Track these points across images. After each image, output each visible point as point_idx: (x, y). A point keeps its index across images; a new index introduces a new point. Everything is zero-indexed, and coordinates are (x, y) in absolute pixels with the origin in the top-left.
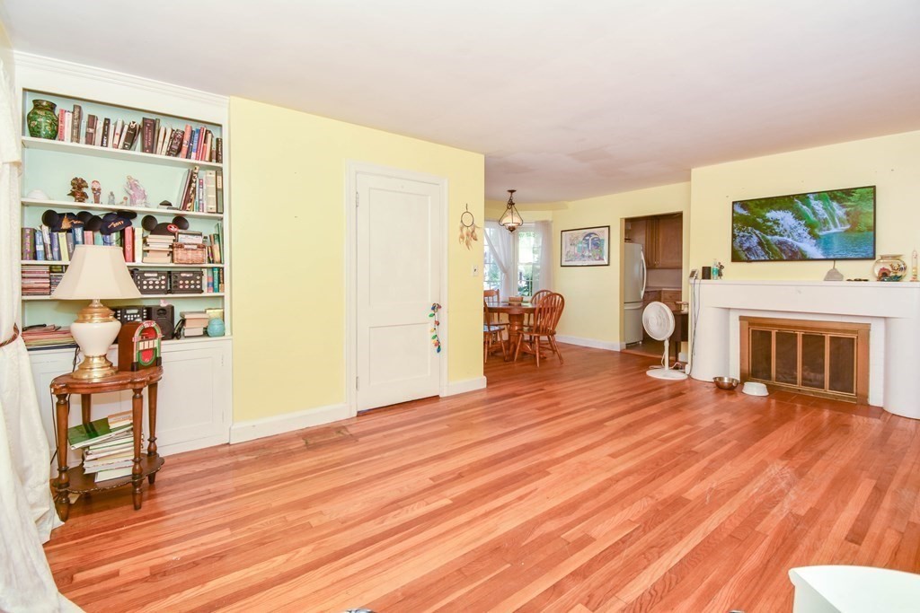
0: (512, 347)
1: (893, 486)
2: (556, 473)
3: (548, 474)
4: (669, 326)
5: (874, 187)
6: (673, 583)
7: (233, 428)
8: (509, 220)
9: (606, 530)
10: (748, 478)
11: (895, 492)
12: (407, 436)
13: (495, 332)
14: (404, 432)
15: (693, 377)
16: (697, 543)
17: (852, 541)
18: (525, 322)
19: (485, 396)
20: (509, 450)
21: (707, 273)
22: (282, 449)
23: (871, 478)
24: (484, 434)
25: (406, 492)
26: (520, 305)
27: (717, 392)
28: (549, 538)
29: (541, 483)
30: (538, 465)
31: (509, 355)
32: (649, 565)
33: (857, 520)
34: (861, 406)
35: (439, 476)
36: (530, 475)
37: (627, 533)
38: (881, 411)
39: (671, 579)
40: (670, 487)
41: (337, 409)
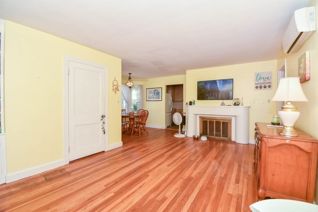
0: (131, 130)
1: (242, 164)
2: (151, 175)
3: (149, 176)
4: (181, 120)
5: (233, 79)
6: (194, 208)
7: (7, 176)
8: (129, 84)
9: (170, 193)
10: (207, 167)
11: (243, 166)
12: (92, 169)
13: (124, 125)
14: (91, 168)
15: (187, 136)
16: (198, 192)
17: (237, 183)
18: (135, 121)
19: (122, 149)
20: (134, 169)
21: (191, 103)
22: (33, 183)
23: (237, 162)
24: (124, 164)
25: (95, 193)
26: (133, 115)
27: (194, 140)
28: (152, 201)
29: (146, 180)
30: (145, 173)
31: (130, 133)
32: (185, 203)
33: (236, 176)
34: (230, 141)
35: (108, 184)
36: (142, 178)
37: (177, 192)
38: (235, 143)
39: (193, 207)
40: (187, 174)
41: (61, 161)
